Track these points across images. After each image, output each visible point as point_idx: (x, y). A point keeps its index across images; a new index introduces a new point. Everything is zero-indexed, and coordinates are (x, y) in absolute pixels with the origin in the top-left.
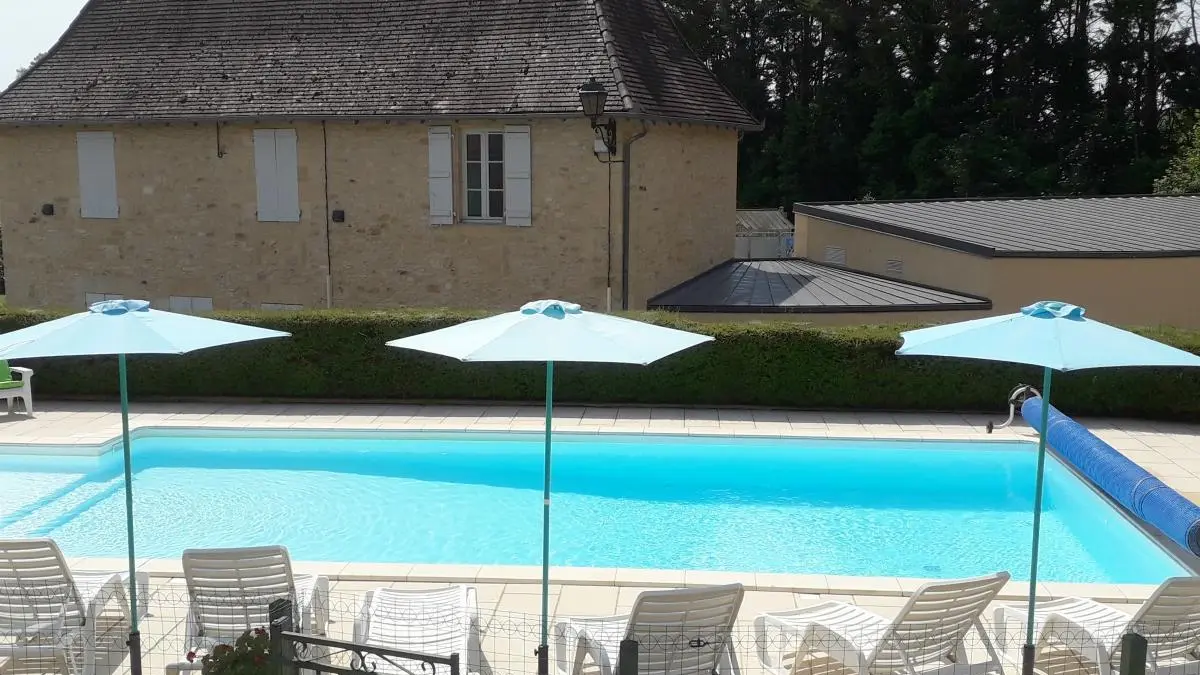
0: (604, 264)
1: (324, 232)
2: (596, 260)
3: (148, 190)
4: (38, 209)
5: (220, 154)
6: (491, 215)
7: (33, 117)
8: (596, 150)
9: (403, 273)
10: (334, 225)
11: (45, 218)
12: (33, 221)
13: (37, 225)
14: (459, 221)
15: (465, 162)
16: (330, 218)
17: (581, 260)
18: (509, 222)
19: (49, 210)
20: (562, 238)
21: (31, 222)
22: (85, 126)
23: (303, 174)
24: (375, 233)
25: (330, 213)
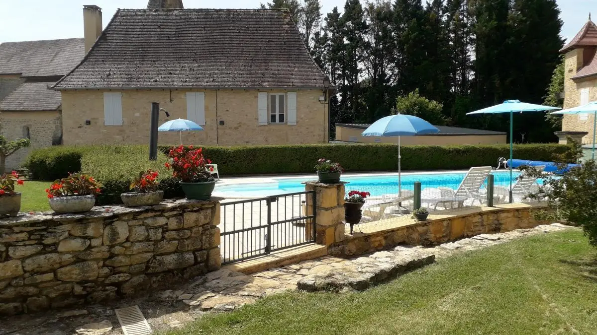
0: (322, 136)
1: (215, 129)
2: (319, 135)
3: (137, 114)
4: (83, 122)
5: (171, 101)
6: (280, 122)
7: (85, 86)
8: (320, 100)
9: (247, 142)
10: (220, 126)
11: (85, 126)
12: (80, 127)
13: (82, 129)
14: (269, 124)
15: (270, 104)
16: (219, 124)
17: (314, 136)
18: (288, 124)
19: (88, 123)
20: (307, 129)
21: (79, 128)
22: (110, 90)
23: (206, 108)
24: (236, 128)
25: (219, 122)
